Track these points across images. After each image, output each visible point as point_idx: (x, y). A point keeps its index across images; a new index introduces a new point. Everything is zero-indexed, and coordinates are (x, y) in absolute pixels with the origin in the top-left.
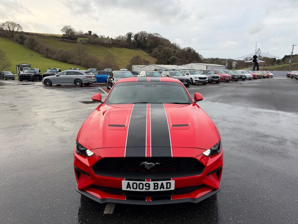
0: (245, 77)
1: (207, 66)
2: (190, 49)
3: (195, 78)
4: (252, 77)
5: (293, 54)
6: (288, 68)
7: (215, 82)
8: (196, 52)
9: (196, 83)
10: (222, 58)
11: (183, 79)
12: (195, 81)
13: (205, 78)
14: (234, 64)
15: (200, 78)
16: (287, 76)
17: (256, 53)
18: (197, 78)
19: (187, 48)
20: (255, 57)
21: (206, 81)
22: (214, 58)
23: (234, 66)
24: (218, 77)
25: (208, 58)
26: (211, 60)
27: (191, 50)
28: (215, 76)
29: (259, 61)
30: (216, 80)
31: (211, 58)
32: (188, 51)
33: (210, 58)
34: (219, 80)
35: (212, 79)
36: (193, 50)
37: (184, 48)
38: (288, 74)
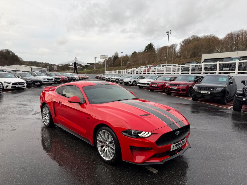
0: (75, 79)
1: (32, 68)
2: (9, 51)
3: (44, 79)
4: (79, 78)
5: (96, 63)
6: (94, 72)
7: (57, 83)
8: (16, 54)
9: (45, 83)
10: (39, 62)
11: (36, 80)
12: (44, 81)
13: (52, 79)
14: (55, 68)
15: (48, 79)
16: (96, 78)
17: (75, 61)
18: (45, 79)
19: (5, 50)
20: (75, 64)
21: (53, 82)
22: (32, 61)
23: (55, 69)
24: (60, 79)
25: (27, 61)
26: (30, 63)
27: (10, 53)
28: (58, 78)
29: (78, 67)
30: (58, 80)
31: (30, 61)
32: (6, 53)
33: (28, 61)
34: (60, 81)
35: (56, 80)
36: (12, 52)
37: (2, 50)
38: (97, 77)
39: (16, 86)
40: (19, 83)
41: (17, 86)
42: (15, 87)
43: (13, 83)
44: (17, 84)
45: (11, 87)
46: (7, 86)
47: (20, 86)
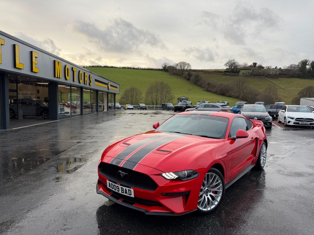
39: (300, 122)
40: (304, 120)
41: (302, 122)
42: (298, 123)
43: (296, 119)
44: (302, 120)
45: (294, 123)
46: (289, 122)
47: (305, 122)
